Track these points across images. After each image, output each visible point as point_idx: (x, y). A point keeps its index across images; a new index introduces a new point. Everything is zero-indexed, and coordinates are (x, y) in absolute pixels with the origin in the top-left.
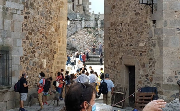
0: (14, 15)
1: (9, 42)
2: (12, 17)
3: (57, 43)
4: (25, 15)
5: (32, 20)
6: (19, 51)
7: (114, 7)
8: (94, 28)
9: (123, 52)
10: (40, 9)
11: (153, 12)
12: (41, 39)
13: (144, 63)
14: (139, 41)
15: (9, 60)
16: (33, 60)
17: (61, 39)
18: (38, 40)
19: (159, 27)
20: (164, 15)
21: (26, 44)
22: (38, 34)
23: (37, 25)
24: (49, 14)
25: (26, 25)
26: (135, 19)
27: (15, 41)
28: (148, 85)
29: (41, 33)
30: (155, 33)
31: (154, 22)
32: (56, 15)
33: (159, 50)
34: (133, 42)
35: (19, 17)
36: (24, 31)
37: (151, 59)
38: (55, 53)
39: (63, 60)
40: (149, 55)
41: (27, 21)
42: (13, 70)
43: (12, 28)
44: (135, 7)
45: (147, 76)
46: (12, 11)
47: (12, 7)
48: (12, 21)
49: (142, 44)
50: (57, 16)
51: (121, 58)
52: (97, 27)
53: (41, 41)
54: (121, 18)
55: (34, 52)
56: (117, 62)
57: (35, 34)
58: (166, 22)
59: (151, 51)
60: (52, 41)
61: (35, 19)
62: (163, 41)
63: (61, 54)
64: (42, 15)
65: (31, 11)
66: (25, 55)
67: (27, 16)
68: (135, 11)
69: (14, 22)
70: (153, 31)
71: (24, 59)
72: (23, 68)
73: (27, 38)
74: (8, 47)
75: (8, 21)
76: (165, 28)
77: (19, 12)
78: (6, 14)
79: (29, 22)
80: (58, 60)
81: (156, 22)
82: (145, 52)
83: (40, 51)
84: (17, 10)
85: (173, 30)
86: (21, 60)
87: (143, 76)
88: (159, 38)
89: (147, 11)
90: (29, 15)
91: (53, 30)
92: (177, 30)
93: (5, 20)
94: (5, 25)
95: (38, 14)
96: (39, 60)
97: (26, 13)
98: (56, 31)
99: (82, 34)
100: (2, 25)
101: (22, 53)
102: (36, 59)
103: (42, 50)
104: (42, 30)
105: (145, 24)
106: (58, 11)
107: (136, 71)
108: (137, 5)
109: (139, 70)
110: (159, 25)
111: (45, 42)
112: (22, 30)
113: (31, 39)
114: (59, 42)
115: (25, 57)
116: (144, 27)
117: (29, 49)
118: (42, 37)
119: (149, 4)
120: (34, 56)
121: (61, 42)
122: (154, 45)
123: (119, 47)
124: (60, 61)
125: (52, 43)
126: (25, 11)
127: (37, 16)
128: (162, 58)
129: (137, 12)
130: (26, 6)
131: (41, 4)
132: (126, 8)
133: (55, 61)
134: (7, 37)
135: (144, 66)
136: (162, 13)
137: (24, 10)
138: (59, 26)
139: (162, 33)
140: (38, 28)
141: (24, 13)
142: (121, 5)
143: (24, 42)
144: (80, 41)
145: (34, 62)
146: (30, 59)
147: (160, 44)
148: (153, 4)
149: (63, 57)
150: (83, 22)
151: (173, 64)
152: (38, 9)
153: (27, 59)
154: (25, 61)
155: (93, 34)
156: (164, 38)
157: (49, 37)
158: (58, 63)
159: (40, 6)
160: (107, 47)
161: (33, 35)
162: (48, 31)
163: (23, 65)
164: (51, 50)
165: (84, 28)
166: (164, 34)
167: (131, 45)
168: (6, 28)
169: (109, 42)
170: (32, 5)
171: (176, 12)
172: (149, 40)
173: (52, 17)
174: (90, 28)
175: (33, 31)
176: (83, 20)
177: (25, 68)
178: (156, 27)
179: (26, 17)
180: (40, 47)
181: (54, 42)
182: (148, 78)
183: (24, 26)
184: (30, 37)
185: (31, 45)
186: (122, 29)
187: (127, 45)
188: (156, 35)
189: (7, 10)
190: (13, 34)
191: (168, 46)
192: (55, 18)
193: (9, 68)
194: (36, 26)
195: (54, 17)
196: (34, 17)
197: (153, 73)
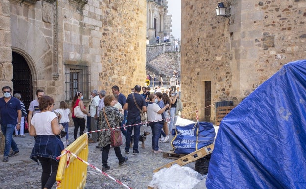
0: (92, 32)
1: (87, 57)
2: (90, 33)
3: (136, 61)
4: (104, 32)
5: (110, 37)
6: (97, 67)
7: (191, 23)
8: (174, 52)
9: (200, 67)
10: (119, 27)
11: (230, 24)
12: (120, 57)
13: (220, 77)
14: (216, 55)
15: (87, 75)
16: (113, 77)
17: (140, 58)
18: (117, 57)
19: (237, 39)
20: (242, 26)
21: (105, 61)
22: (117, 51)
23: (116, 43)
24: (128, 33)
25: (104, 41)
26: (212, 33)
27: (93, 57)
28: (224, 99)
29: (120, 50)
30: (232, 46)
31: (232, 34)
32: (135, 34)
33: (236, 63)
34: (210, 56)
35: (98, 34)
36: (103, 48)
37: (228, 73)
38: (135, 70)
39: (142, 78)
40: (225, 68)
41: (106, 38)
42: (92, 85)
43: (90, 44)
44: (211, 21)
45: (223, 90)
46: (90, 27)
47: (90, 23)
48: (90, 36)
49: (219, 58)
50: (137, 35)
51: (198, 74)
52: (177, 52)
53: (120, 58)
54: (197, 34)
55: (113, 69)
56: (193, 78)
57: (114, 52)
58: (244, 33)
59: (228, 64)
60: (131, 59)
61: (114, 36)
62: (241, 54)
63: (140, 72)
64: (121, 32)
65: (110, 28)
66: (104, 71)
67: (106, 32)
68: (212, 25)
69: (92, 37)
70: (230, 44)
71: (103, 75)
72: (102, 84)
73: (106, 55)
74: (86, 63)
75: (86, 37)
76: (243, 39)
77: (98, 29)
78: (84, 29)
79: (108, 39)
80: (137, 77)
81: (234, 34)
82: (222, 65)
83: (119, 68)
84: (95, 26)
85: (252, 42)
86: (100, 75)
87: (219, 91)
88: (237, 51)
89: (224, 24)
90: (107, 32)
91: (132, 48)
92: (256, 42)
93: (82, 35)
94: (83, 41)
95: (117, 32)
96: (118, 76)
97: (105, 30)
98: (135, 49)
99: (163, 58)
100: (79, 41)
101: (101, 69)
102: (115, 76)
103: (121, 67)
104: (121, 47)
105: (222, 37)
106: (137, 30)
107: (213, 85)
108: (214, 19)
109: (215, 84)
110: (236, 37)
111: (124, 59)
112: (101, 47)
113: (110, 55)
114: (139, 60)
115: (104, 73)
116: (221, 40)
117: (108, 65)
118: (121, 54)
119: (226, 16)
120: (114, 72)
121: (140, 60)
122: (231, 59)
123: (196, 62)
124: (139, 78)
125: (132, 60)
126: (104, 28)
127: (116, 34)
128: (239, 71)
129: (214, 25)
130: (105, 23)
131: (120, 22)
132: (203, 23)
133: (134, 78)
134: (86, 52)
135: (220, 80)
136: (240, 24)
137: (103, 26)
138: (138, 44)
139: (240, 45)
140: (117, 46)
141: (103, 30)
142: (197, 20)
143: (103, 58)
144: (162, 64)
145: (113, 79)
146: (108, 75)
147: (238, 57)
148: (230, 15)
149: (142, 74)
150: (164, 47)
151: (251, 77)
152: (116, 26)
153: (106, 75)
154: (104, 77)
155: (173, 58)
156: (242, 50)
157: (128, 54)
158: (137, 80)
159: (118, 24)
160: (184, 64)
161: (112, 52)
162: (127, 49)
163: (103, 81)
164: (130, 67)
165: (166, 52)
166: (242, 46)
167: (207, 60)
168: (84, 43)
169: (186, 58)
170: (110, 22)
171: (255, 22)
172: (226, 54)
173: (132, 35)
174: (171, 52)
175: (112, 48)
176: (165, 45)
177: (104, 83)
178: (233, 39)
179: (104, 34)
180: (119, 64)
181: (133, 60)
182: (225, 92)
183: (102, 43)
184: (109, 53)
185: (109, 61)
186: (199, 44)
187: (204, 60)
188: (233, 48)
189: (85, 25)
190: (92, 50)
191: (246, 59)
192: (134, 37)
193: (88, 83)
194: (114, 43)
195: (133, 35)
196: (113, 34)
197: (230, 87)
